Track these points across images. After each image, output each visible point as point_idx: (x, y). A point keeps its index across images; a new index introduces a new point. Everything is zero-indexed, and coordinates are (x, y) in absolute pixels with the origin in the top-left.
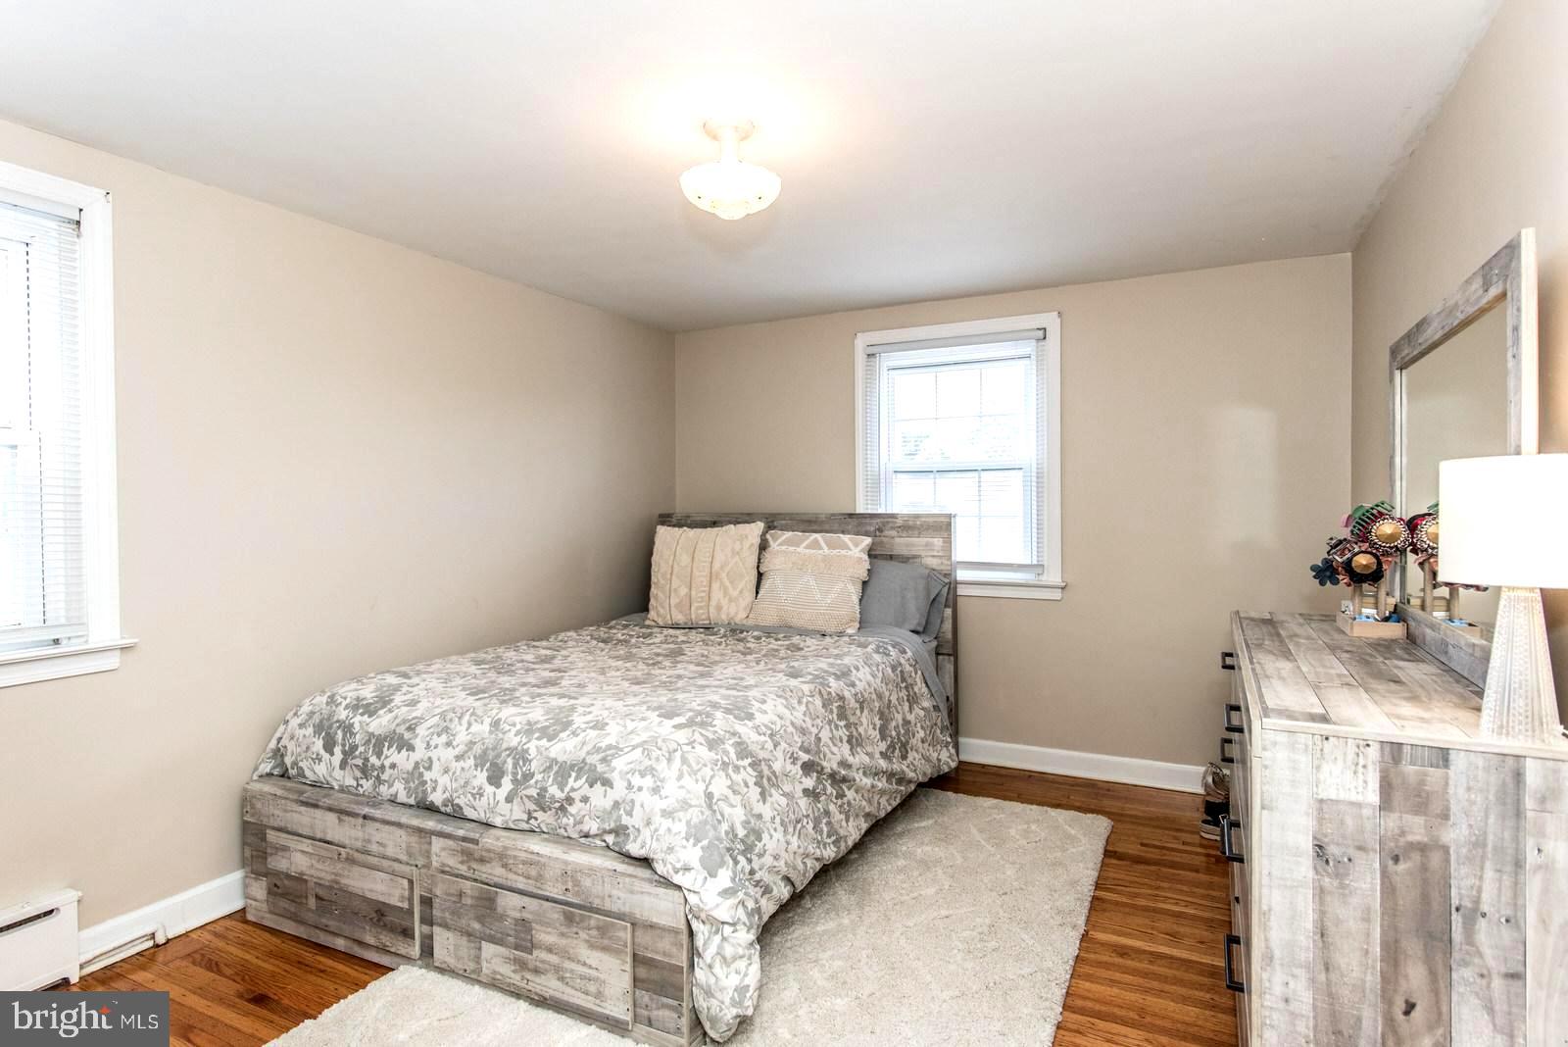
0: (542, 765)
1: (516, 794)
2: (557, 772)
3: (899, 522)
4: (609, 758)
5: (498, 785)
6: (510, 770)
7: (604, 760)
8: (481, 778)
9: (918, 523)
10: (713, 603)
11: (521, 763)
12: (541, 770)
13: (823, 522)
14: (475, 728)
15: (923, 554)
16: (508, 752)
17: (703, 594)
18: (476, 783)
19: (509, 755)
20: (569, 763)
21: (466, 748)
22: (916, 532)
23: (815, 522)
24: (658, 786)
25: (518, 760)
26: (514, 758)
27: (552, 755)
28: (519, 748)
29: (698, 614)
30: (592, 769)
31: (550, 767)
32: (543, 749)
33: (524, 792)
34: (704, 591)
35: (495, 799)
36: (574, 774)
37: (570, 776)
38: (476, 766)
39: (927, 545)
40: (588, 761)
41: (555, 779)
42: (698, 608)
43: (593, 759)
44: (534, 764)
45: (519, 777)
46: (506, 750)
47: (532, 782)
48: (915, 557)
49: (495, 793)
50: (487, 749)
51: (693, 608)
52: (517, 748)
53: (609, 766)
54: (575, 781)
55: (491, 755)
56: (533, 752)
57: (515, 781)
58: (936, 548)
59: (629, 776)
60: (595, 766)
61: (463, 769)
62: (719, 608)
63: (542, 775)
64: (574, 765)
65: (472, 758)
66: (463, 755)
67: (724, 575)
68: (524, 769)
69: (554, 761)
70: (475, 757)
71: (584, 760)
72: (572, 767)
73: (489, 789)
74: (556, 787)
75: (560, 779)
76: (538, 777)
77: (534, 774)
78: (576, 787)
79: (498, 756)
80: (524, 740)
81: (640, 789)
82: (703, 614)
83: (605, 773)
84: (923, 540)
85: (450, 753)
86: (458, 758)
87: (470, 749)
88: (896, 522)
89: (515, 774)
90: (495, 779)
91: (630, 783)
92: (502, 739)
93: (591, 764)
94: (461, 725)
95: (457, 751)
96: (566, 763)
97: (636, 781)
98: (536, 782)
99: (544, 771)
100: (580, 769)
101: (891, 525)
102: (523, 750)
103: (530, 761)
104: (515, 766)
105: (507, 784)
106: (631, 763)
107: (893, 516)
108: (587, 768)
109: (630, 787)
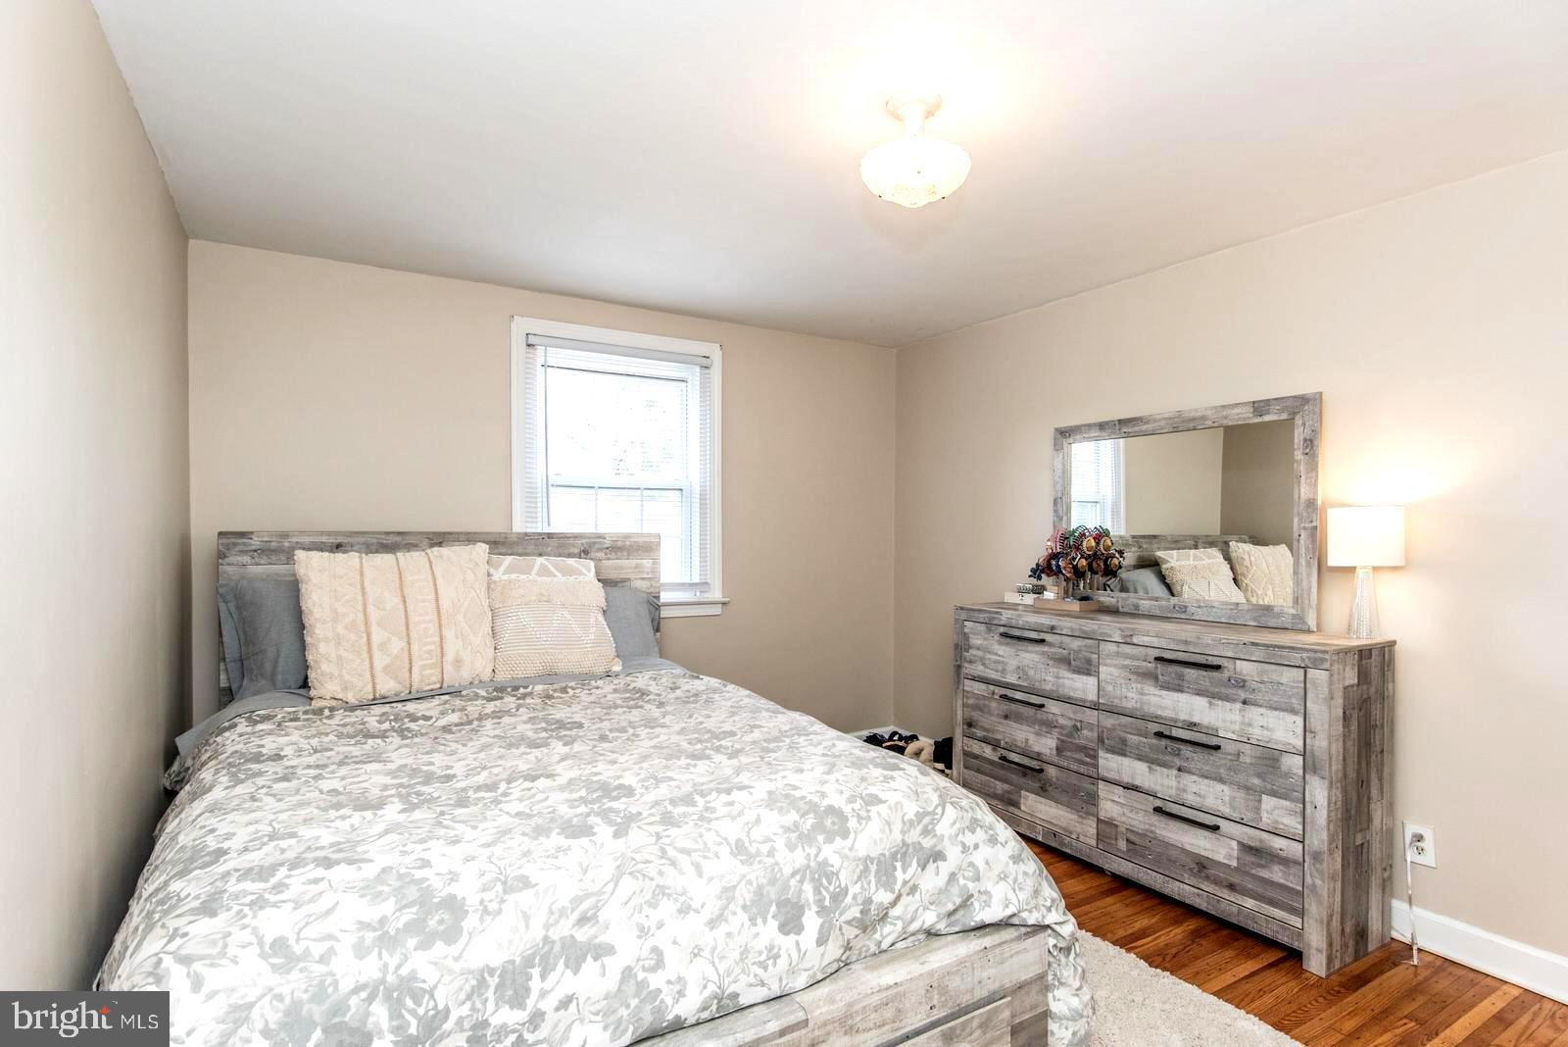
0: (854, 872)
1: (831, 926)
2: (877, 872)
3: (607, 543)
4: (930, 827)
5: (799, 929)
6: (811, 901)
7: (926, 832)
8: (769, 931)
9: (628, 543)
10: (449, 657)
11: (825, 882)
12: (855, 878)
13: (514, 543)
14: (710, 867)
15: (632, 576)
16: (798, 877)
17: (433, 647)
18: (761, 944)
19: (801, 881)
20: (887, 854)
21: (720, 903)
22: (625, 553)
23: (503, 543)
24: (992, 835)
25: (819, 880)
26: (813, 879)
27: (862, 853)
28: (812, 864)
29: (424, 677)
30: (918, 847)
31: (866, 870)
32: (846, 851)
33: (844, 918)
34: (433, 643)
35: (799, 950)
36: (898, 865)
37: (895, 869)
38: (753, 921)
39: (637, 566)
40: (909, 841)
41: (878, 882)
42: (424, 667)
43: (914, 836)
44: (843, 876)
45: (827, 903)
46: (793, 875)
47: (848, 900)
48: (624, 581)
49: (797, 943)
50: (760, 887)
51: (415, 670)
52: (808, 866)
53: (935, 835)
54: (904, 872)
55: (772, 892)
56: (835, 861)
57: (822, 911)
58: (645, 570)
59: (960, 837)
60: (919, 843)
61: (729, 935)
62: (458, 662)
63: (859, 884)
64: (896, 853)
65: (739, 910)
66: (721, 915)
67: (460, 617)
68: (831, 888)
69: (868, 859)
70: (744, 907)
71: (904, 843)
72: (894, 857)
73: (787, 942)
74: (882, 891)
75: (884, 878)
76: (854, 889)
77: (847, 888)
78: (907, 879)
79: (786, 887)
80: (813, 851)
81: (976, 847)
82: (432, 675)
83: (936, 846)
84: (633, 562)
85: (696, 922)
86: (712, 924)
87: (731, 900)
88: (604, 543)
89: (820, 902)
90: (791, 924)
91: (964, 845)
92: (777, 864)
93: (913, 843)
94: (682, 873)
95: (707, 914)
96: (883, 855)
97: (970, 839)
98: (855, 897)
99: (859, 878)
100: (904, 855)
101: (597, 546)
102: (819, 864)
103: (837, 874)
104: (817, 891)
105: (812, 922)
106: (954, 823)
107: (601, 536)
108: (911, 850)
109: (965, 849)
